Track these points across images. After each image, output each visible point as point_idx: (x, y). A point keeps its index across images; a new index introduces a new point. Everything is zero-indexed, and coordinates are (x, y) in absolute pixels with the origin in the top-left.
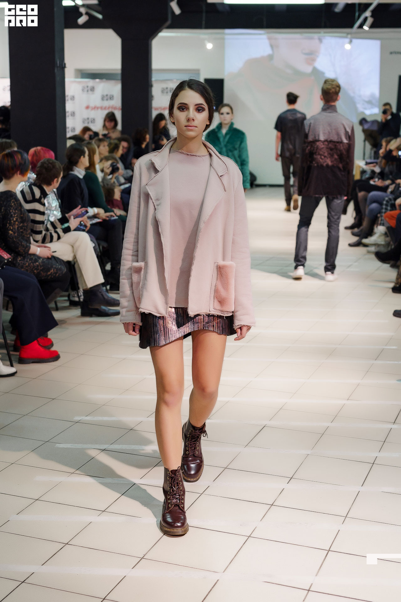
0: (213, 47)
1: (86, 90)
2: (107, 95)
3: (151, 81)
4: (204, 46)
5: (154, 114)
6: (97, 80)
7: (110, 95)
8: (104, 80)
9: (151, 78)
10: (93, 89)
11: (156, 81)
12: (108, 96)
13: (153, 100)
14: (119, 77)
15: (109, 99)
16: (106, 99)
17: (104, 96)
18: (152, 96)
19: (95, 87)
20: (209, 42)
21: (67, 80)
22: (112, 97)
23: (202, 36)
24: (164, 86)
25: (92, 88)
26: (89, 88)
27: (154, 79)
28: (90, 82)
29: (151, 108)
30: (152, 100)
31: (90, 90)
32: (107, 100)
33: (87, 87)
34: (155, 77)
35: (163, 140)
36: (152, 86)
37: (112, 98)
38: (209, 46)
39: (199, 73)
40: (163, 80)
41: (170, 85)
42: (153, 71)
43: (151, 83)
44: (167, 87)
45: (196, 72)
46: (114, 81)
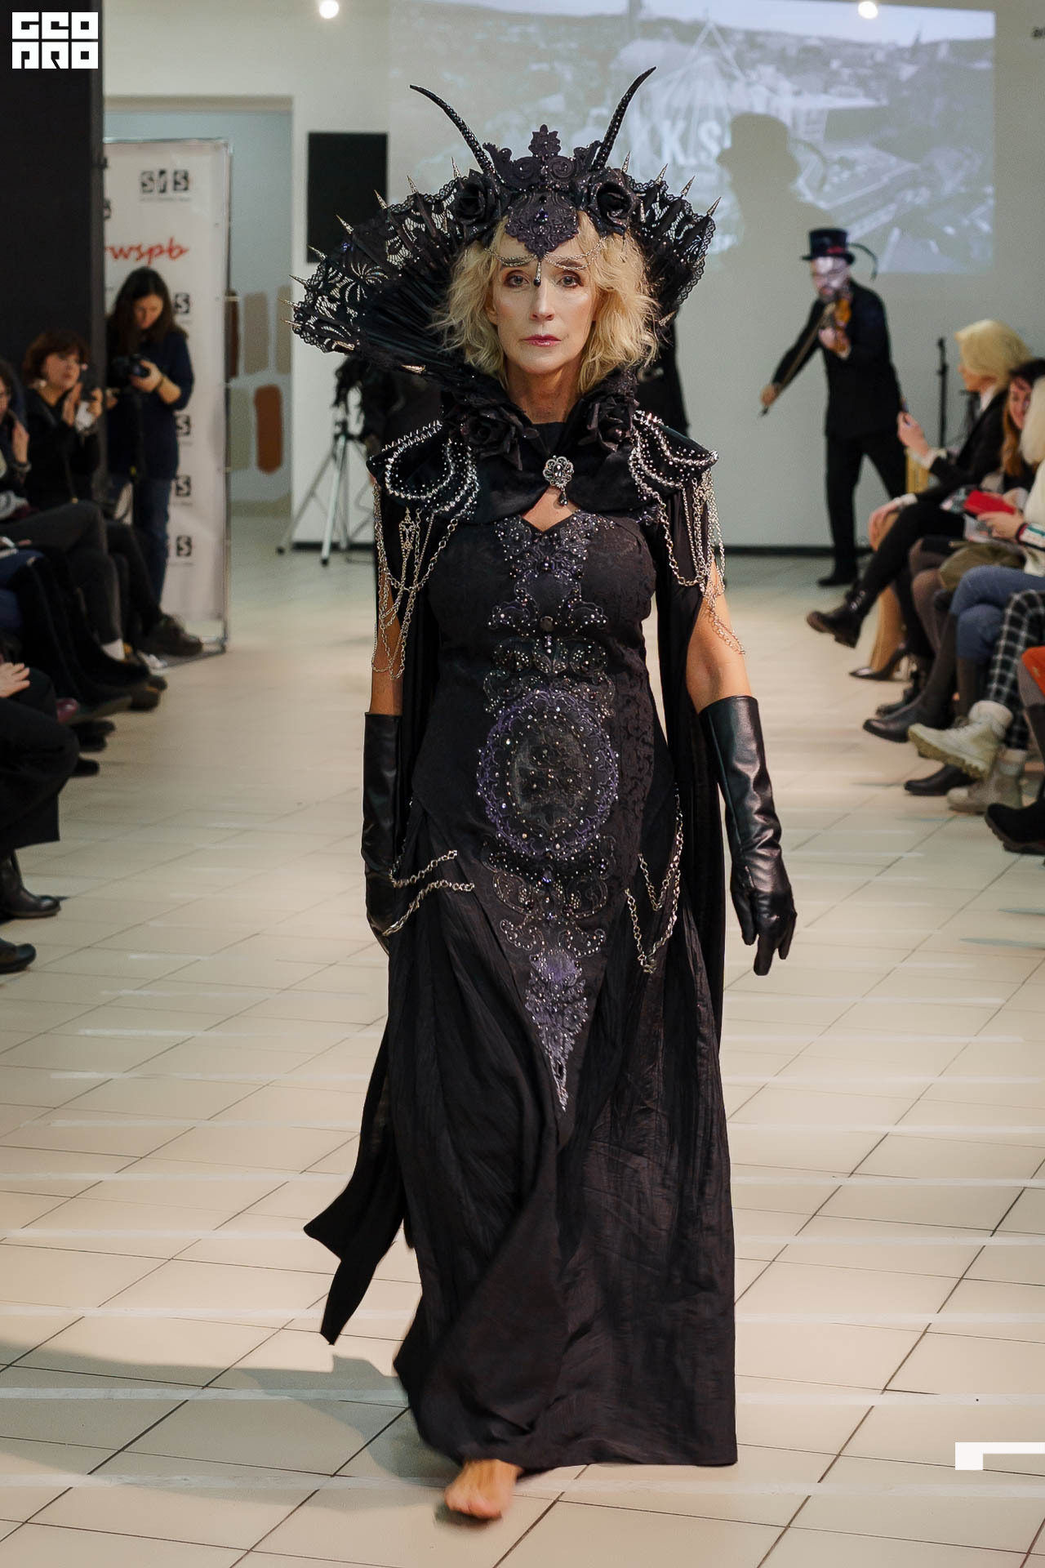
3: (101, 144)
5: (116, 274)
9: (101, 135)
11: (119, 143)
13: (108, 217)
18: (105, 205)
24: (153, 163)
27: (107, 139)
29: (102, 248)
30: (102, 219)
35: (146, 373)
36: (103, 165)
38: (327, 7)
39: (287, 115)
40: (146, 142)
41: (175, 161)
42: (108, 109)
43: (101, 152)
44: (162, 167)
45: (278, 109)
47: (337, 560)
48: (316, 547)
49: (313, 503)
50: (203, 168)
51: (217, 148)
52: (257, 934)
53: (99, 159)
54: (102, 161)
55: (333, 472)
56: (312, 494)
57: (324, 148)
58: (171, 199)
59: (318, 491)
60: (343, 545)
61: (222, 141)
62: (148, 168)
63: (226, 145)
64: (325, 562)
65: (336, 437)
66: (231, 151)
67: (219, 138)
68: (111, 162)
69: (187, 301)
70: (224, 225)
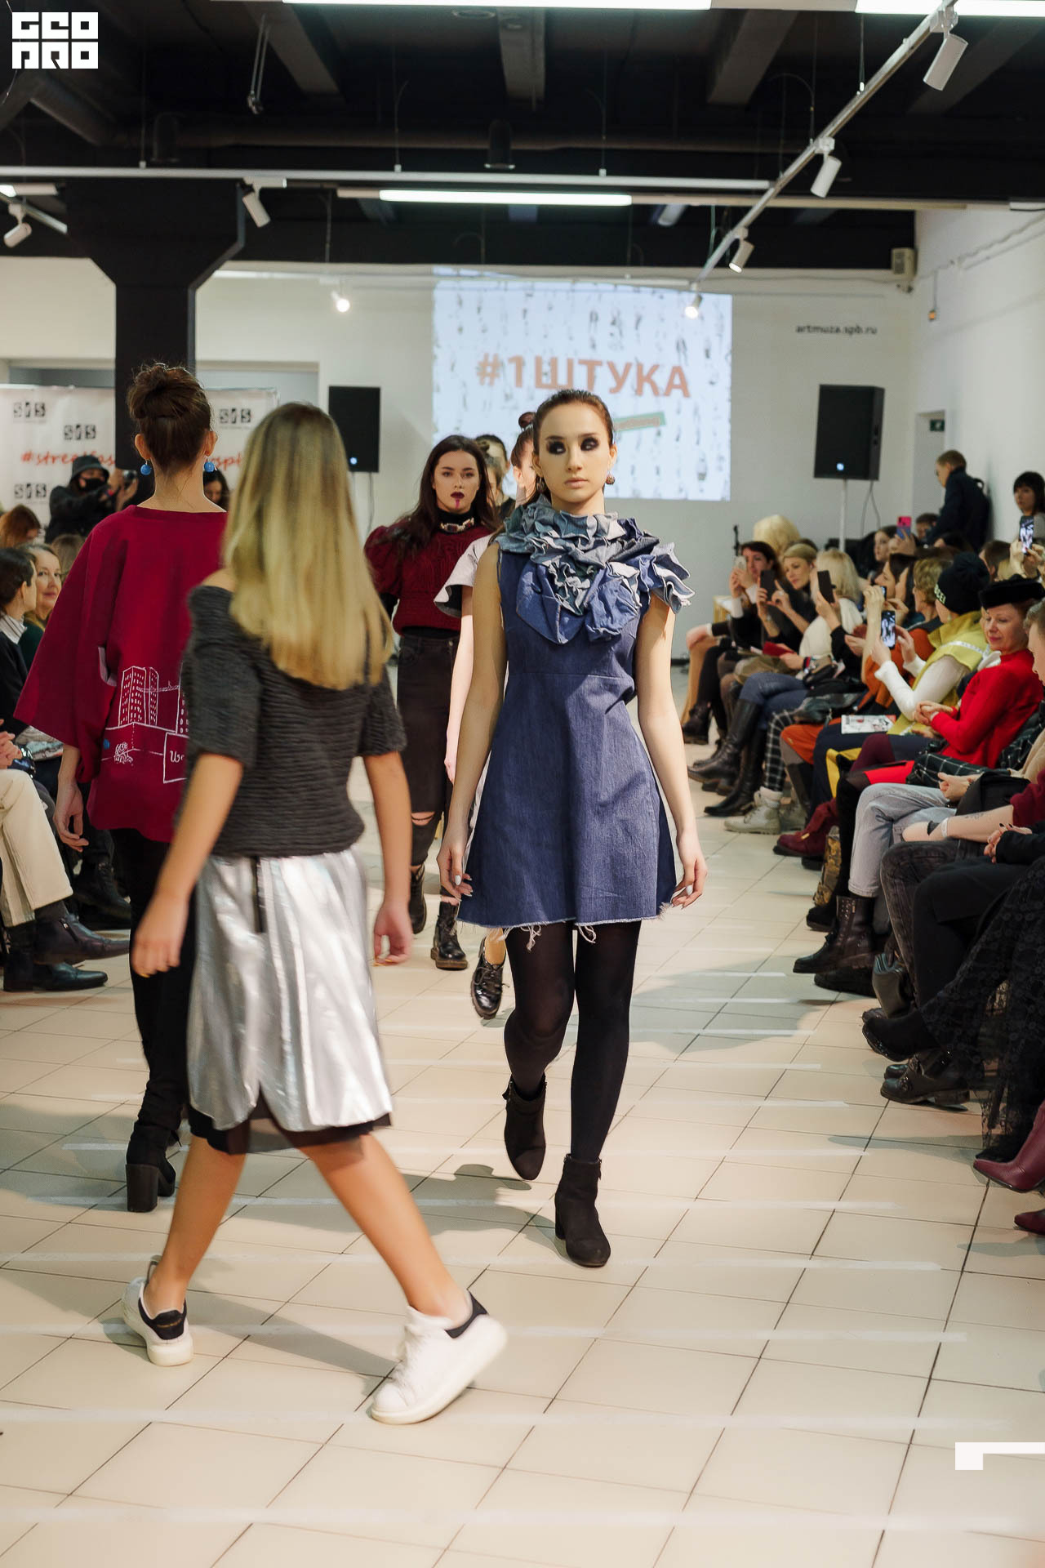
0: (349, 310)
1: (23, 413)
2: (78, 427)
4: (330, 305)
6: (54, 388)
7: (87, 427)
8: (72, 387)
10: (41, 410)
12: (82, 429)
14: (112, 382)
15: (84, 435)
16: (76, 435)
17: (70, 429)
19: (46, 407)
20: (341, 295)
22: (90, 430)
23: (324, 280)
24: (226, 404)
25: (39, 408)
26: (32, 407)
28: (34, 393)
31: (33, 413)
32: (78, 437)
33: (27, 404)
37: (90, 434)
38: (343, 305)
39: (316, 374)
40: (221, 391)
41: (243, 403)
42: (198, 367)
44: (234, 407)
45: (310, 370)
46: (95, 391)
50: (260, 408)
51: (269, 395)
57: (336, 393)
58: (239, 428)
61: (273, 390)
62: (226, 408)
63: (275, 393)
66: (279, 396)
67: (272, 388)
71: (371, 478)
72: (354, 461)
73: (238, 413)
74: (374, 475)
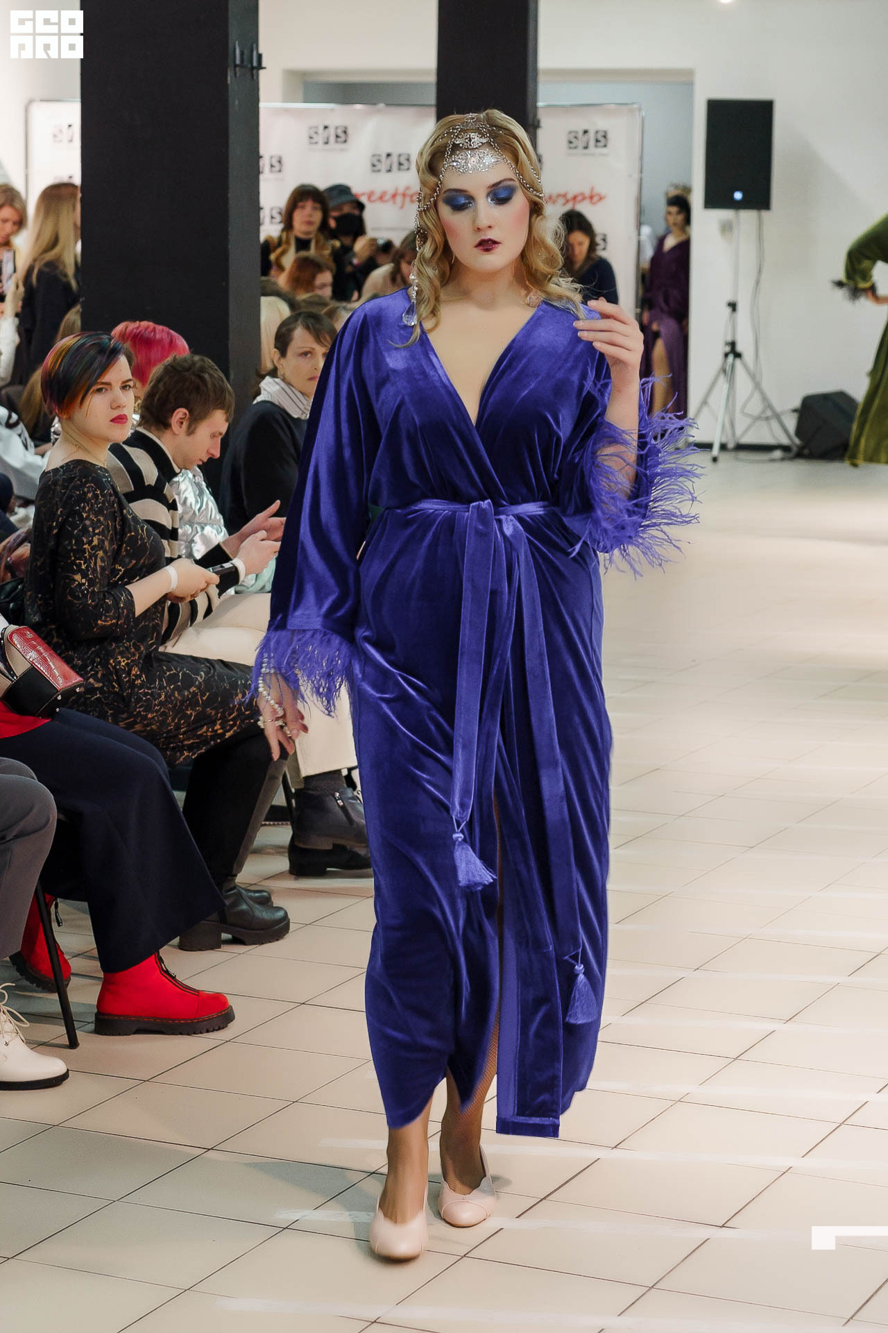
1: (320, 139)
2: (389, 155)
3: (535, 107)
6: (358, 107)
7: (400, 156)
8: (381, 105)
9: (535, 101)
10: (343, 136)
11: (549, 106)
12: (395, 159)
14: (432, 98)
15: (395, 166)
16: (383, 166)
17: (379, 161)
19: (350, 131)
21: (262, 105)
22: (403, 160)
24: (578, 124)
25: (340, 132)
26: (332, 131)
27: (540, 104)
28: (335, 114)
31: (332, 139)
32: (389, 171)
33: (326, 127)
34: (546, 95)
36: (537, 125)
37: (406, 166)
39: (690, 85)
40: (572, 106)
41: (598, 123)
42: (541, 79)
43: (535, 115)
44: (586, 128)
45: (683, 81)
46: (411, 110)
47: (724, 457)
48: (709, 446)
49: (705, 410)
50: (620, 129)
51: (631, 112)
52: (658, 769)
53: (534, 121)
54: (536, 123)
55: (723, 384)
56: (705, 403)
57: (717, 110)
58: (593, 155)
59: (711, 400)
60: (731, 445)
61: (635, 106)
62: (573, 128)
63: (640, 109)
64: (715, 460)
65: (726, 355)
66: (644, 114)
67: (633, 104)
68: (542, 124)
69: (604, 240)
70: (636, 176)
71: (760, 219)
72: (738, 196)
73: (592, 135)
74: (764, 213)
